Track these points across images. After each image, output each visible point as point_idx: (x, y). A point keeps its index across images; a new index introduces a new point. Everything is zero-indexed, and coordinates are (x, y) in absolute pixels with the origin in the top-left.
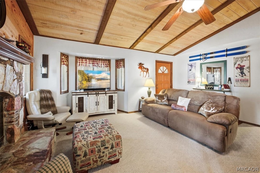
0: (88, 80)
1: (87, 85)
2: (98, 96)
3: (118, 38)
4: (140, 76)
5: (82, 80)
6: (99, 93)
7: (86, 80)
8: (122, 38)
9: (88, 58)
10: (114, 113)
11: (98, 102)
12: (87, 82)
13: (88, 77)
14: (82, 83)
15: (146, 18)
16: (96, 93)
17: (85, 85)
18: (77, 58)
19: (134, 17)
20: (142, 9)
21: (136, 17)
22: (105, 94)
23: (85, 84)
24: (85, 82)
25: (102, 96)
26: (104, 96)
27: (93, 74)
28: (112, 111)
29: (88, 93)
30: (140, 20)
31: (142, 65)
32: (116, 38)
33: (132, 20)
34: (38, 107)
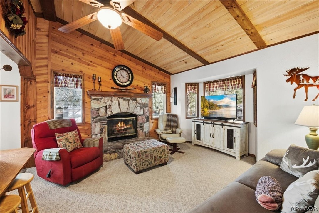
0: (209, 107)
1: (208, 113)
2: (213, 126)
3: (218, 48)
4: (294, 97)
5: (204, 107)
6: (215, 123)
7: (207, 107)
8: (222, 45)
9: (215, 81)
10: (235, 157)
11: (213, 134)
12: (208, 109)
13: (209, 104)
14: (204, 111)
15: (204, 9)
16: (211, 122)
17: (206, 113)
18: (205, 83)
19: (191, 22)
20: (183, 11)
21: (194, 21)
22: (221, 126)
23: (207, 111)
24: (207, 109)
25: (218, 128)
26: (220, 128)
27: (214, 100)
28: (231, 152)
29: (204, 121)
30: (202, 17)
31: (297, 73)
32: (216, 49)
33: (196, 25)
34: (165, 125)
